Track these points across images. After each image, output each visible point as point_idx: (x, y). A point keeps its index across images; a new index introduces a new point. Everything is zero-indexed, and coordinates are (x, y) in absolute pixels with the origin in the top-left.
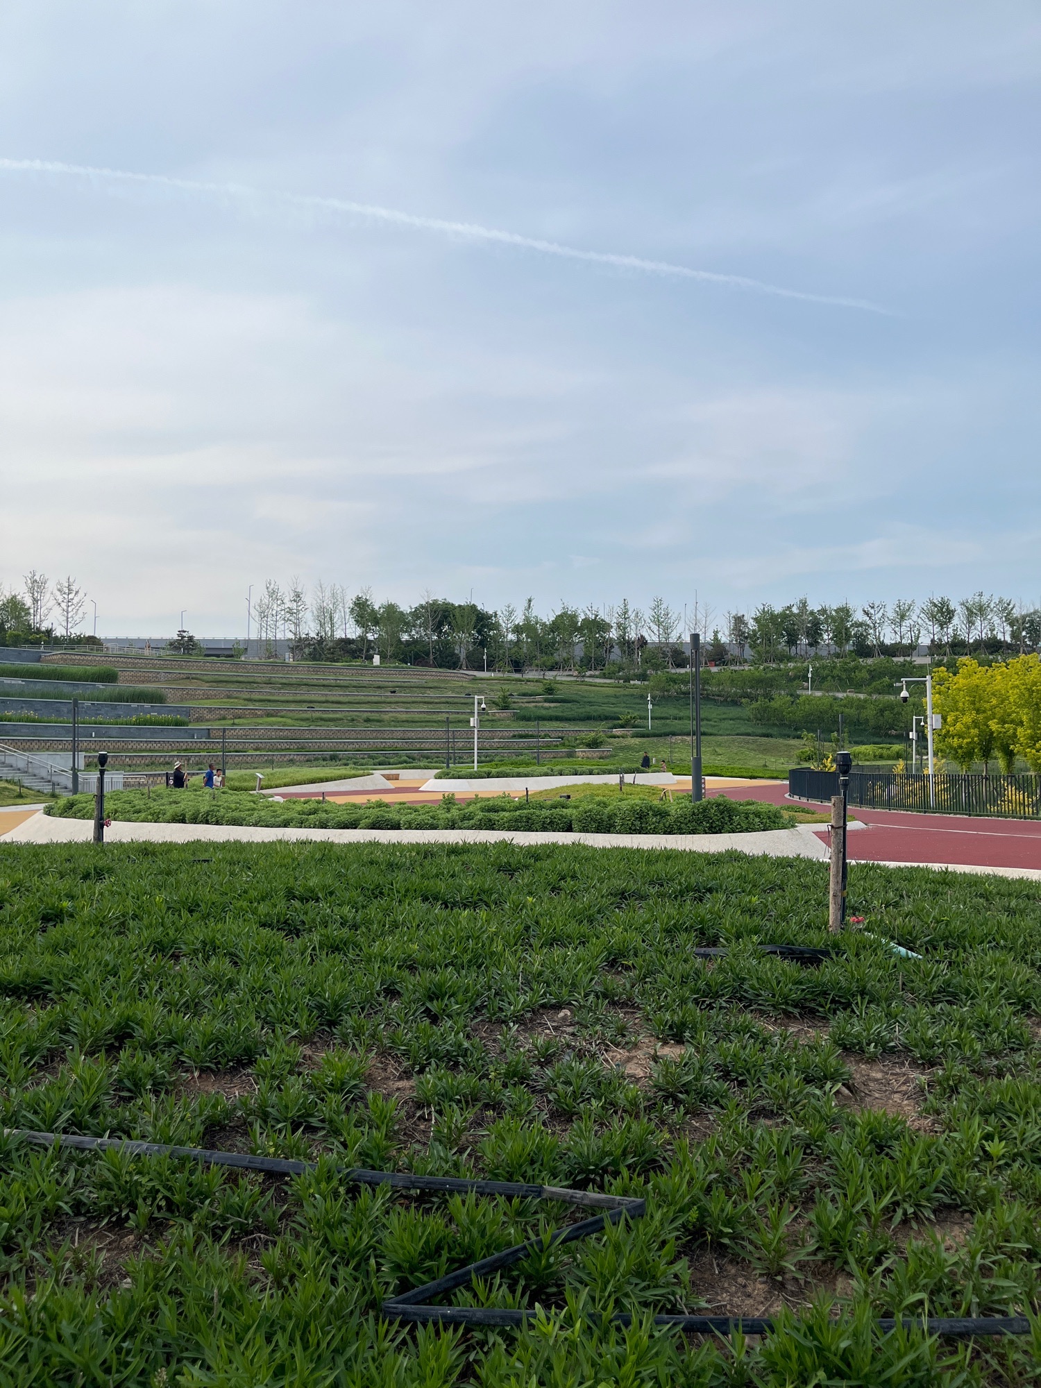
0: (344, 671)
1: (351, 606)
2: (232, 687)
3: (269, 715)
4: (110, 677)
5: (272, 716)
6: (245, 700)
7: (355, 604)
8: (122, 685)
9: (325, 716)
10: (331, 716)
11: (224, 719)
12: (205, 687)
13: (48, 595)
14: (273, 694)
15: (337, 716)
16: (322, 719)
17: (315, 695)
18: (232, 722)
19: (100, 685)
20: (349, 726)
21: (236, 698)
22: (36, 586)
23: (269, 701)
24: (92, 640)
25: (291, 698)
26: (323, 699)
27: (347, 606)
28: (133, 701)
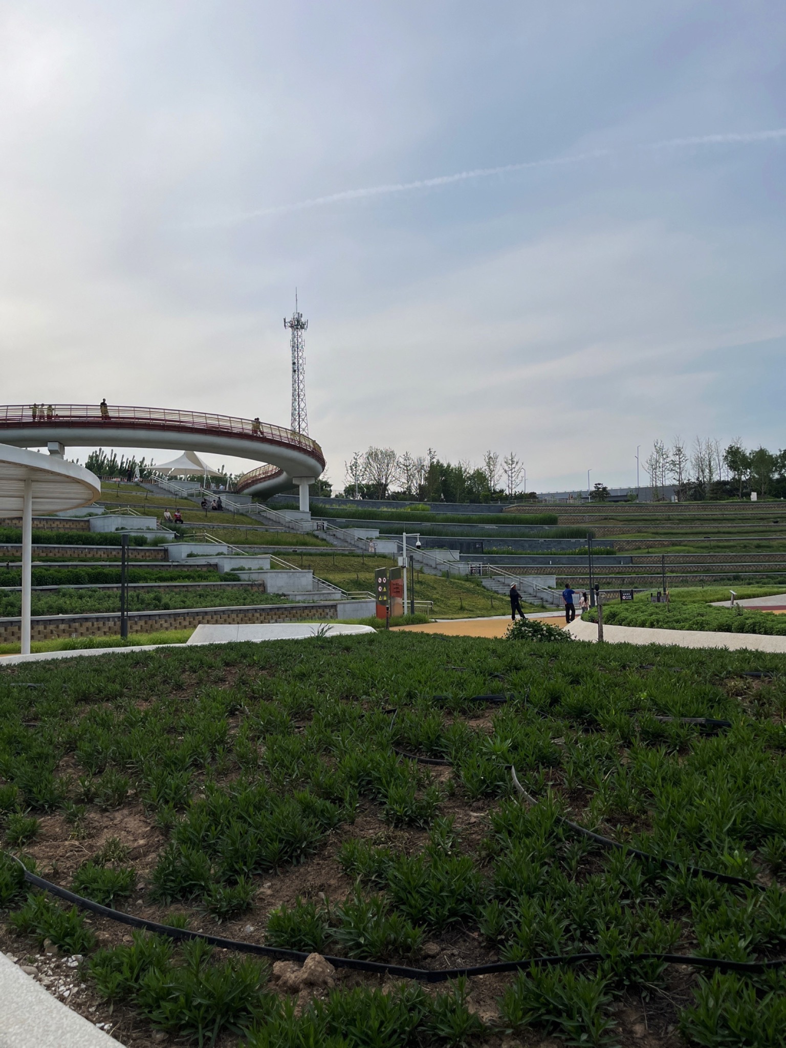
0: (728, 507)
1: (725, 454)
2: (641, 524)
3: (674, 544)
4: (552, 521)
5: (676, 545)
6: (653, 533)
7: (728, 453)
8: (562, 526)
9: (721, 544)
10: (726, 544)
11: (640, 548)
12: (620, 525)
13: (498, 467)
14: (674, 528)
15: (731, 543)
16: (719, 547)
17: (708, 527)
18: (647, 550)
19: (546, 527)
20: (743, 552)
21: (645, 532)
22: (491, 461)
23: (672, 534)
24: (533, 495)
25: (689, 531)
26: (716, 530)
27: (721, 454)
28: (572, 538)
